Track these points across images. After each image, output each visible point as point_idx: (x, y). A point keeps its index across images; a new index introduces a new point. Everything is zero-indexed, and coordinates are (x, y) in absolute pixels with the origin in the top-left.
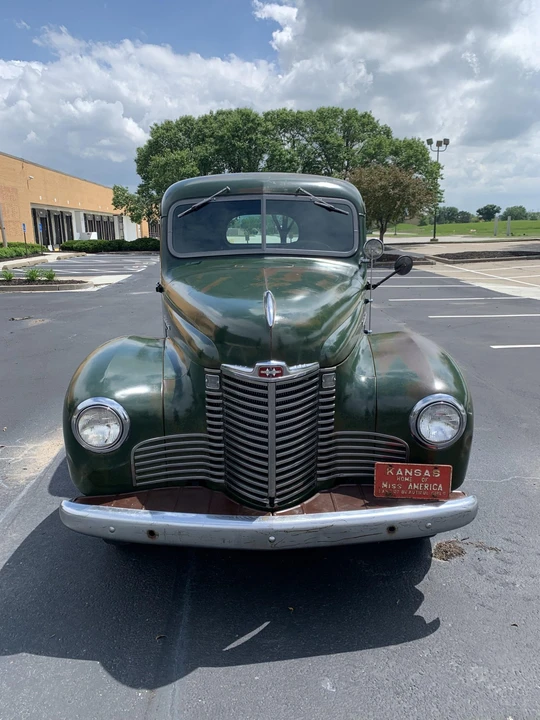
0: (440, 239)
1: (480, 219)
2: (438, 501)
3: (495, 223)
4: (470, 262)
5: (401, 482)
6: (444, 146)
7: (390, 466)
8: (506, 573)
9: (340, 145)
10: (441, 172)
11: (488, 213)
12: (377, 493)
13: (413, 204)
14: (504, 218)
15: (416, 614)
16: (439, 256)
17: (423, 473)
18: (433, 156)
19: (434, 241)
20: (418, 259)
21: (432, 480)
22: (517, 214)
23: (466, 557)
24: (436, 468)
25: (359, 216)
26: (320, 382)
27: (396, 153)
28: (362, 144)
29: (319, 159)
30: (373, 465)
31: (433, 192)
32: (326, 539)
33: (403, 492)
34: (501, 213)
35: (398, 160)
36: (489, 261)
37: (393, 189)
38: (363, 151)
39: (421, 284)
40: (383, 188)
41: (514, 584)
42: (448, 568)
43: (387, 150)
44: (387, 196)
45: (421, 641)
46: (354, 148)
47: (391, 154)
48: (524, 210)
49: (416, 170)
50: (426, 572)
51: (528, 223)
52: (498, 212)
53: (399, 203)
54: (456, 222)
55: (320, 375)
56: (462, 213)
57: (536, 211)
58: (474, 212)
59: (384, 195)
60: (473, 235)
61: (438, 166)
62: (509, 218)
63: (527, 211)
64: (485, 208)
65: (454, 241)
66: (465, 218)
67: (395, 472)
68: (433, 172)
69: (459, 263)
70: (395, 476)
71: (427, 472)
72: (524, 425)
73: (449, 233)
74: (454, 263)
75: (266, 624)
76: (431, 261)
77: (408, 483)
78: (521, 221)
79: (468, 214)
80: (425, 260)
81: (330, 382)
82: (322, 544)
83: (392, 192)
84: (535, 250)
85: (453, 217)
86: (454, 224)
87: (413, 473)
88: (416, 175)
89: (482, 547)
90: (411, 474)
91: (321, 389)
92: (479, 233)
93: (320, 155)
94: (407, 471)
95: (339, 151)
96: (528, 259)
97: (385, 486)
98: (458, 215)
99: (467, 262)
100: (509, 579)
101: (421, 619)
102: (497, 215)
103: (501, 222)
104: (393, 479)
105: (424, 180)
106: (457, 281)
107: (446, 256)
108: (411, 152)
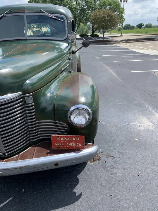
0: (123, 35)
1: (137, 28)
2: (79, 150)
3: (142, 29)
4: (131, 42)
5: (63, 143)
6: (126, 2)
7: (58, 136)
8: (114, 168)
9: (91, 2)
10: (124, 12)
11: (140, 26)
12: (54, 147)
13: (114, 23)
14: (145, 28)
15: (73, 191)
16: (122, 40)
17: (72, 139)
18: (122, 6)
19: (122, 36)
20: (115, 42)
21: (76, 142)
22: (149, 26)
23: (101, 161)
24: (77, 137)
25: (68, 22)
26: (24, 101)
27: (110, 5)
28: (99, 2)
29: (85, 8)
30: (51, 136)
31: (121, 19)
32: (26, 171)
33: (64, 147)
34: (144, 26)
35: (111, 7)
36: (137, 42)
37: (107, 17)
38: (99, 4)
39: (114, 50)
40: (104, 17)
41: (116, 174)
42: (93, 167)
43: (107, 4)
44: (105, 20)
45: (72, 206)
46: (97, 3)
47: (108, 5)
48: (151, 25)
49: (116, 11)
50: (84, 169)
51: (152, 29)
52: (143, 25)
53: (109, 22)
54: (130, 29)
55: (24, 97)
56: (132, 26)
57: (155, 25)
58: (136, 26)
59: (104, 19)
60: (135, 33)
61: (123, 9)
62: (146, 27)
63: (152, 25)
64: (139, 24)
65: (128, 35)
66: (133, 28)
67: (60, 139)
68: (122, 12)
69: (128, 43)
70: (60, 141)
71: (74, 139)
72: (136, 102)
73: (127, 33)
74: (126, 43)
75: (11, 198)
76: (119, 42)
77: (66, 143)
78: (150, 28)
79: (134, 26)
80: (117, 42)
81: (30, 100)
82: (25, 173)
83: (107, 18)
84: (152, 38)
85: (129, 27)
86: (129, 30)
87: (68, 139)
88: (116, 13)
89: (108, 156)
90: (67, 139)
91: (25, 103)
92: (137, 32)
93: (85, 6)
94: (65, 138)
95: (91, 4)
96: (149, 41)
97: (57, 144)
98: (131, 27)
99: (130, 42)
100: (115, 171)
101: (75, 193)
102: (143, 26)
103: (144, 29)
104: (60, 142)
105: (119, 14)
106: (126, 49)
107: (124, 40)
108: (115, 5)
